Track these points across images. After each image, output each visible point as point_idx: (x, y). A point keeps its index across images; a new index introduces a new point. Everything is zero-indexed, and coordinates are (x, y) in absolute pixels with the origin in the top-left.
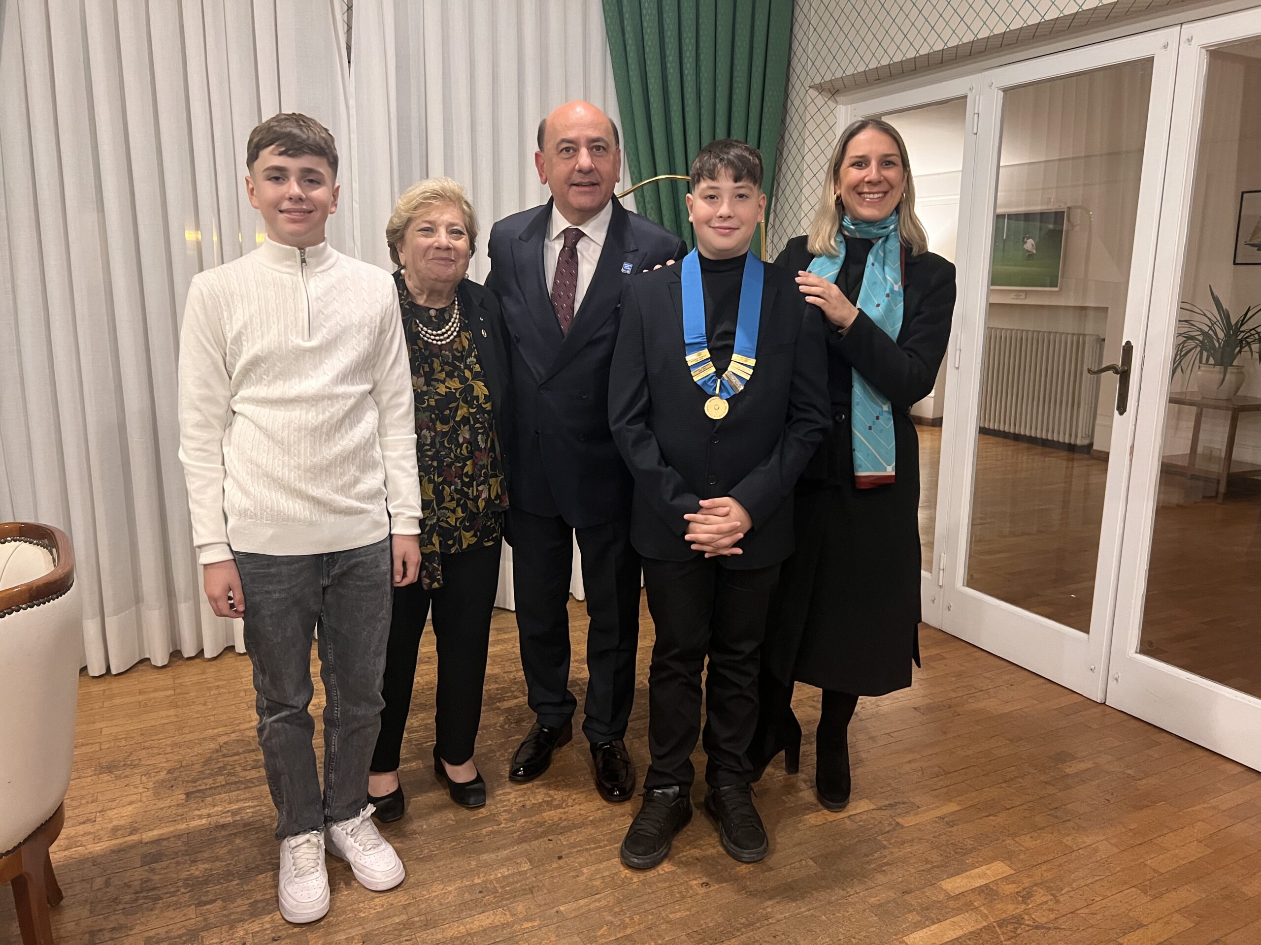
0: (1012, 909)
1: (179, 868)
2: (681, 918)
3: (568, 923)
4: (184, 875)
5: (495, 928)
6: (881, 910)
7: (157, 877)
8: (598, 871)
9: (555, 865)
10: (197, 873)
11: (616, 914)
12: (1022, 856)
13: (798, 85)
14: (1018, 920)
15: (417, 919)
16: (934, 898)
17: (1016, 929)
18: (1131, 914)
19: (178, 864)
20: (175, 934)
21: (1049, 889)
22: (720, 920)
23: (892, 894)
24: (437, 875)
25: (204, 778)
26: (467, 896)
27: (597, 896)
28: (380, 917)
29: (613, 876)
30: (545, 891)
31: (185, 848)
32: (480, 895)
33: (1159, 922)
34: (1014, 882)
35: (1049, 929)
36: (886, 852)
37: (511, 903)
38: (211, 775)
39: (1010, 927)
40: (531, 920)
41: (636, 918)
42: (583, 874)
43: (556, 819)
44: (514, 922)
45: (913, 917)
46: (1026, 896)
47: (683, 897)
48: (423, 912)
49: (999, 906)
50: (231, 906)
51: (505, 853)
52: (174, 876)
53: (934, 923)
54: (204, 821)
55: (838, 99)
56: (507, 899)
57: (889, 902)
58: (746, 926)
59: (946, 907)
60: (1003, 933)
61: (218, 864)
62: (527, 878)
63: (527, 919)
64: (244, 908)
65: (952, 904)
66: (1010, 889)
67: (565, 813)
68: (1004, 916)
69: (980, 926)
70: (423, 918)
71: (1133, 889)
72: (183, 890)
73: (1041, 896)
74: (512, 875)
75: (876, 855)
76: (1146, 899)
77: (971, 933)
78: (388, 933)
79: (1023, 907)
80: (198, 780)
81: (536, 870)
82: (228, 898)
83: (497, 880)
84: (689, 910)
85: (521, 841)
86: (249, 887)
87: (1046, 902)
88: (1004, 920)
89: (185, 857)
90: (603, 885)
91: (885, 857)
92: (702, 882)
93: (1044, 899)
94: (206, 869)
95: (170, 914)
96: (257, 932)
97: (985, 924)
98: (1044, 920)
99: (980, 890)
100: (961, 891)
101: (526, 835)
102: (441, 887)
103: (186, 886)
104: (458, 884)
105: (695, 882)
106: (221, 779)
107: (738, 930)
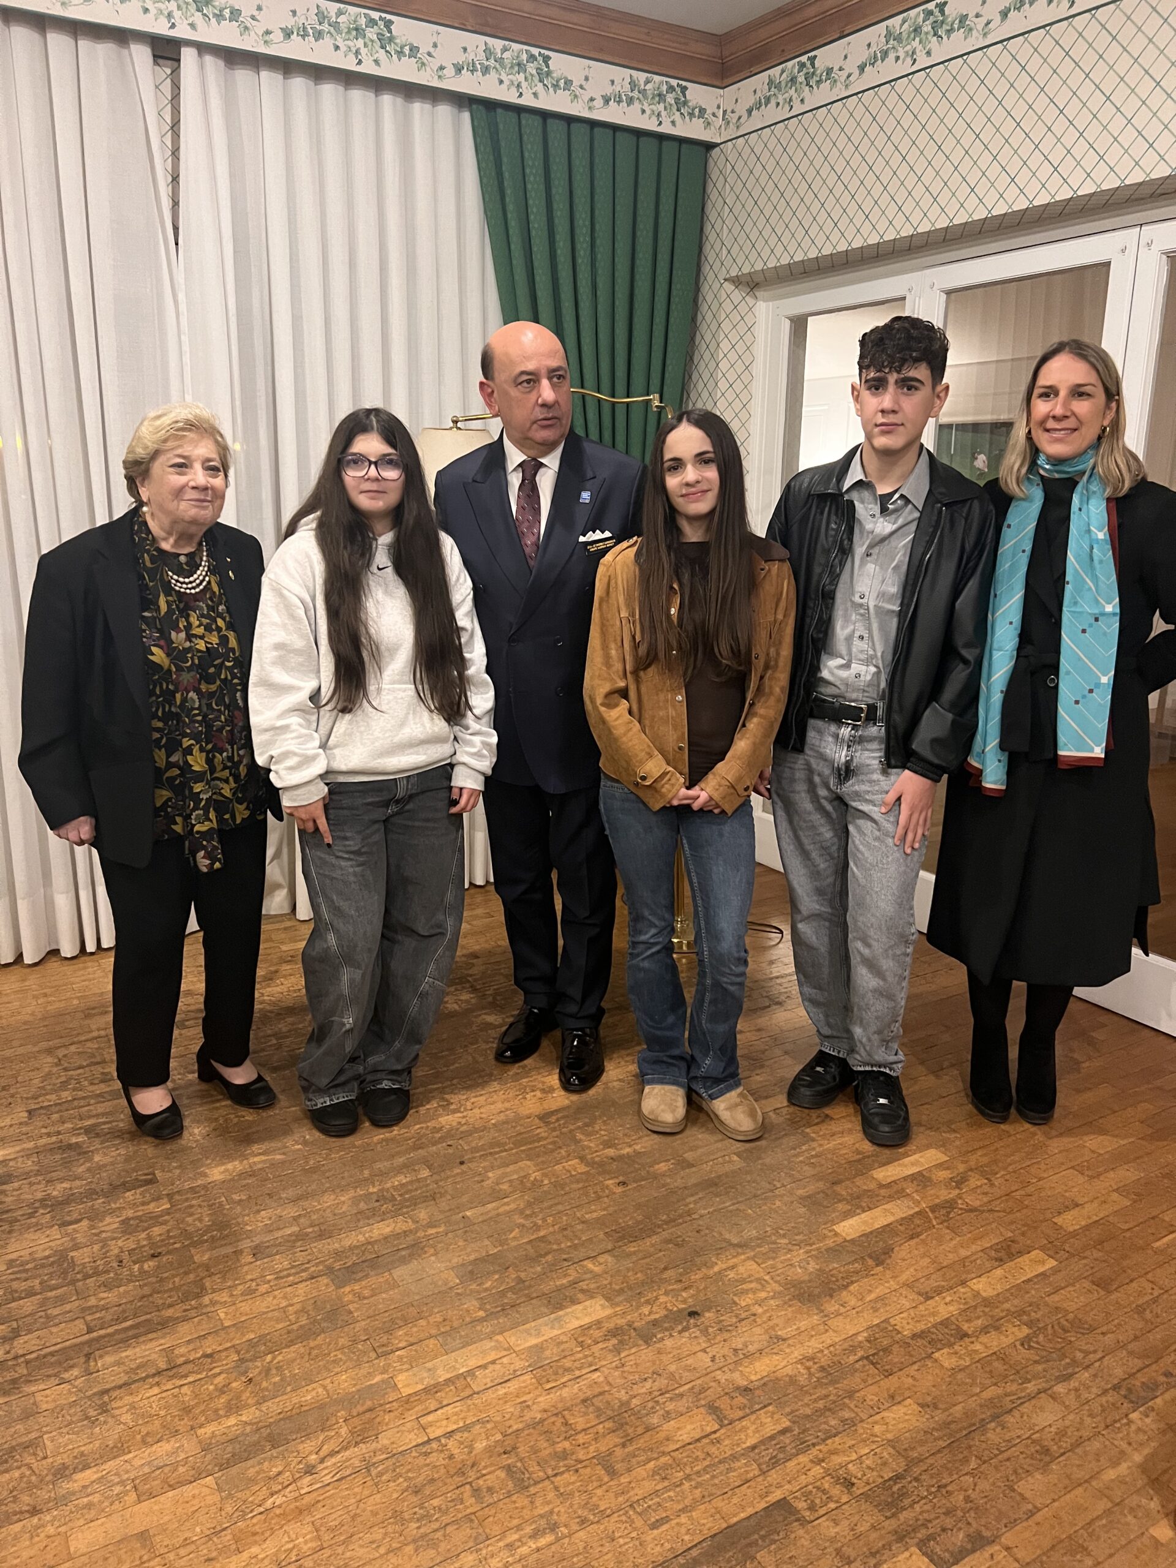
0: (945, 1194)
1: (34, 1188)
2: (598, 1219)
3: (476, 1227)
4: (39, 1195)
5: (397, 1236)
6: (810, 1201)
7: (11, 1198)
8: (505, 1175)
9: (458, 1171)
10: (55, 1193)
11: (527, 1217)
12: (958, 1143)
13: (711, 276)
14: (950, 1205)
15: (310, 1230)
16: (865, 1188)
17: (949, 1213)
18: (1067, 1194)
19: (31, 1184)
20: (39, 1255)
21: (983, 1174)
22: (640, 1218)
23: (821, 1185)
24: (328, 1185)
25: (47, 1094)
26: (362, 1206)
27: (506, 1200)
28: (268, 1229)
29: (522, 1180)
30: (449, 1197)
31: (37, 1168)
32: (378, 1204)
33: (1096, 1201)
34: (948, 1168)
35: (983, 1212)
36: (814, 1144)
37: (413, 1210)
38: (54, 1091)
39: (943, 1212)
40: (435, 1227)
41: (550, 1220)
42: (489, 1178)
43: (454, 1124)
44: (417, 1230)
45: (842, 1207)
46: (960, 1181)
47: (599, 1198)
48: (317, 1222)
49: (932, 1192)
50: (100, 1225)
51: (401, 1160)
52: (30, 1197)
53: (864, 1211)
54: (54, 1139)
55: (757, 294)
56: (407, 1207)
57: (818, 1193)
58: (666, 1223)
59: (877, 1195)
60: (936, 1218)
61: (78, 1183)
62: (428, 1185)
63: (431, 1225)
64: (116, 1226)
65: (883, 1192)
66: (944, 1174)
67: (464, 1117)
68: (937, 1201)
69: (911, 1212)
70: (316, 1229)
71: (1071, 1171)
72: (42, 1211)
73: (975, 1181)
74: (411, 1182)
75: (804, 1148)
76: (1081, 1179)
77: (902, 1219)
78: (280, 1244)
79: (957, 1191)
80: (40, 1096)
81: (436, 1177)
82: (95, 1216)
83: (395, 1188)
84: (604, 1209)
85: (416, 1148)
86: (118, 1205)
87: (981, 1186)
88: (936, 1205)
89: (40, 1178)
90: (511, 1189)
91: (814, 1149)
92: (617, 1181)
93: (979, 1183)
94: (65, 1189)
95: (32, 1236)
96: (134, 1249)
97: (917, 1209)
98: (977, 1203)
99: (913, 1178)
100: (893, 1179)
101: (423, 1140)
102: (333, 1197)
103: (45, 1206)
104: (352, 1193)
105: (611, 1182)
106: (66, 1095)
107: (659, 1226)
